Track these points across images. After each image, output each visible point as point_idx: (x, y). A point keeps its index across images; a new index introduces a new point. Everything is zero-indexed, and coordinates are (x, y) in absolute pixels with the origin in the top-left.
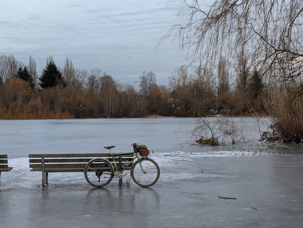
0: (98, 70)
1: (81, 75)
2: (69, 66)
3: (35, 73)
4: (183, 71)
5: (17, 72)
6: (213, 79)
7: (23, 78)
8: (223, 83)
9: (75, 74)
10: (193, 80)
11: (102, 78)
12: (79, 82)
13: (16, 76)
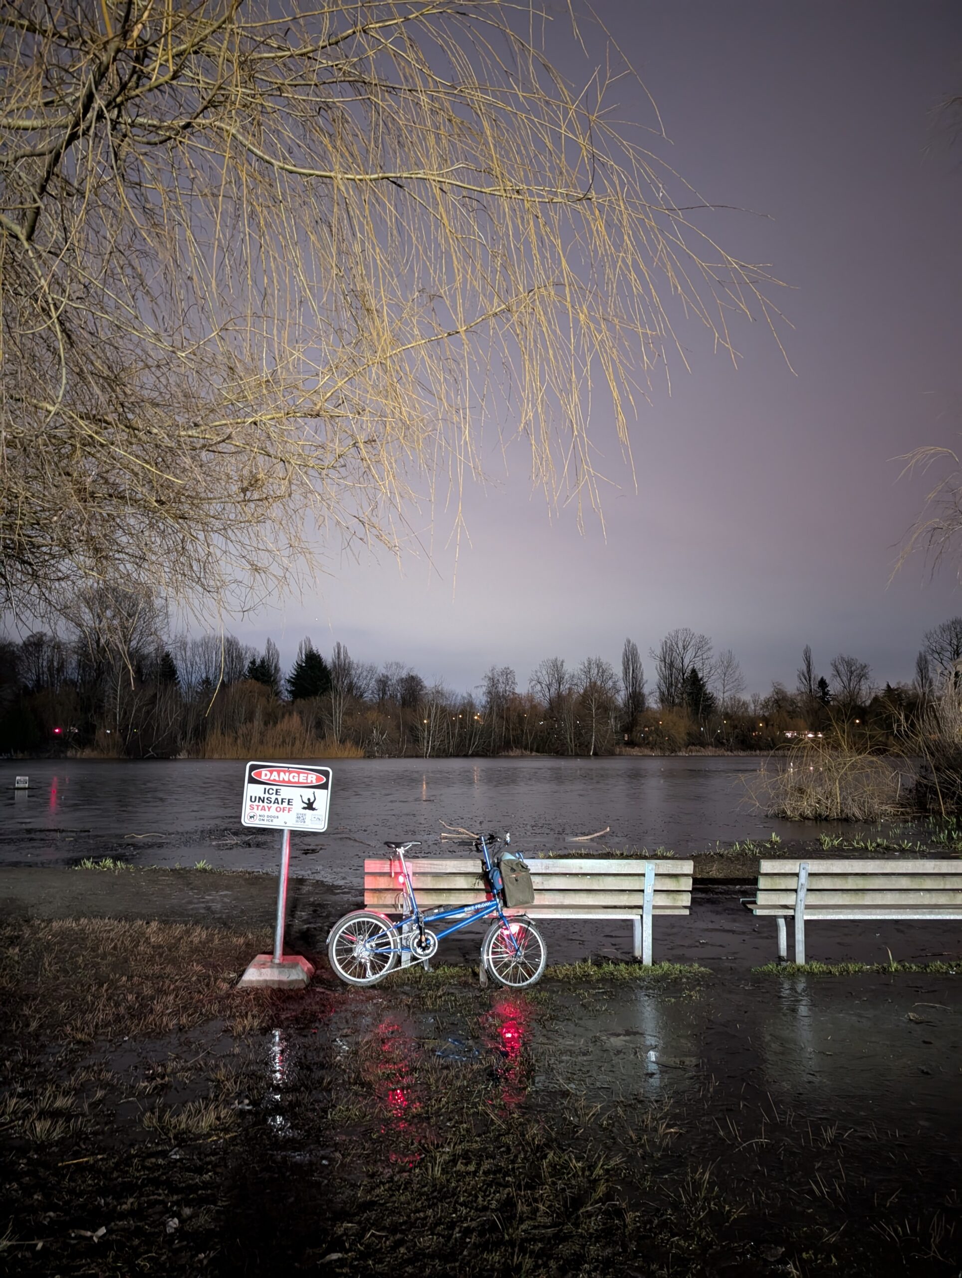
0: (397, 664)
1: (365, 674)
2: (342, 656)
3: (277, 669)
4: (556, 668)
5: (246, 667)
6: (614, 683)
7: (257, 679)
8: (634, 692)
9: (353, 672)
10: (576, 684)
11: (402, 679)
12: (360, 687)
13: (244, 675)
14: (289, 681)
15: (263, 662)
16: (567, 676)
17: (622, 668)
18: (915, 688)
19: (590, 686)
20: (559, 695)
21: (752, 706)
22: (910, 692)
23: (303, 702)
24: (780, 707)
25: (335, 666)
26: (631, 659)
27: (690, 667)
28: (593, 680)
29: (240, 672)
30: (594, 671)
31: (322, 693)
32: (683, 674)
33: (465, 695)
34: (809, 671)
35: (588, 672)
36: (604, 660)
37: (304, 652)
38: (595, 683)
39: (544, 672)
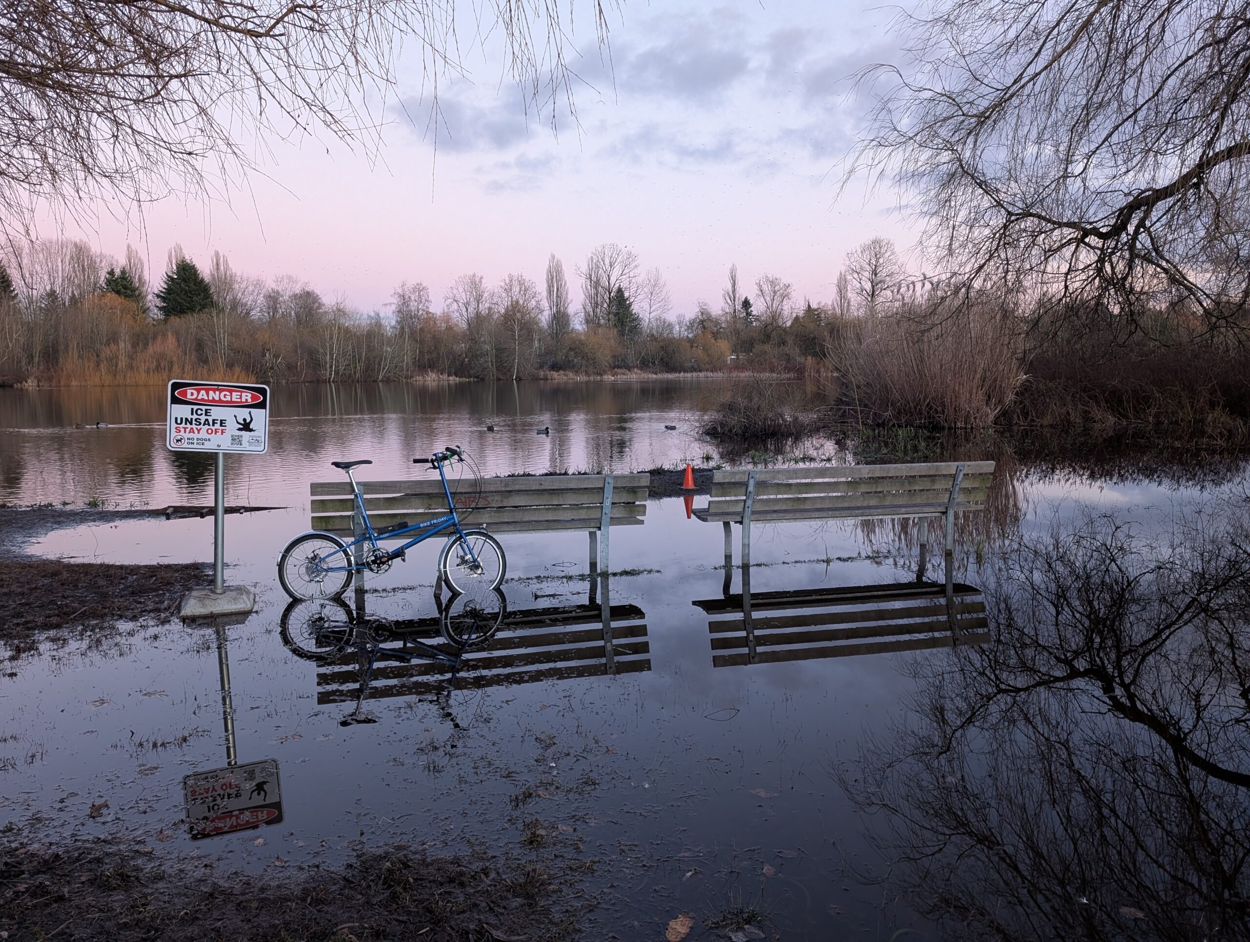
0: (290, 278)
1: (251, 288)
2: (222, 268)
3: (142, 282)
4: (475, 285)
5: (103, 278)
6: (538, 302)
7: (118, 292)
8: (558, 312)
9: (236, 286)
10: (497, 304)
11: (295, 295)
12: (246, 304)
13: (101, 288)
14: (158, 296)
15: (123, 272)
16: (486, 295)
17: (546, 285)
18: (834, 309)
19: (512, 305)
20: (478, 315)
21: (677, 328)
22: (830, 312)
23: (178, 320)
24: (704, 327)
25: (214, 279)
26: (555, 278)
27: (617, 286)
28: (514, 299)
29: (95, 284)
30: (516, 289)
31: (200, 310)
32: (610, 293)
33: (372, 314)
34: (734, 291)
35: (508, 290)
36: (527, 277)
37: (174, 261)
38: (517, 302)
39: (461, 289)
